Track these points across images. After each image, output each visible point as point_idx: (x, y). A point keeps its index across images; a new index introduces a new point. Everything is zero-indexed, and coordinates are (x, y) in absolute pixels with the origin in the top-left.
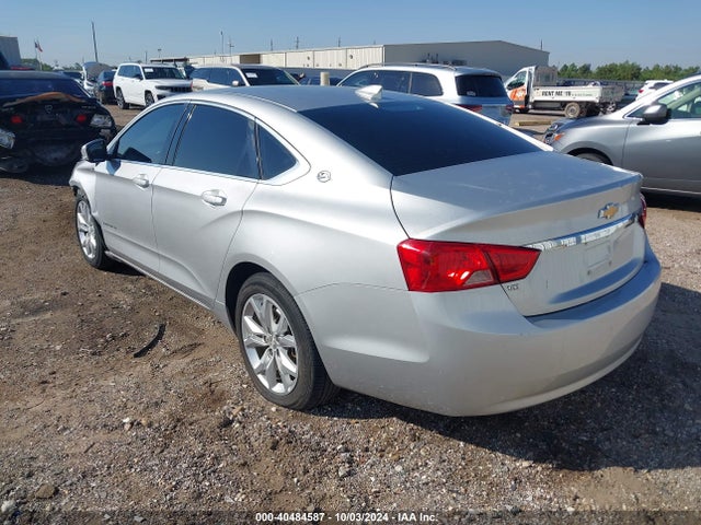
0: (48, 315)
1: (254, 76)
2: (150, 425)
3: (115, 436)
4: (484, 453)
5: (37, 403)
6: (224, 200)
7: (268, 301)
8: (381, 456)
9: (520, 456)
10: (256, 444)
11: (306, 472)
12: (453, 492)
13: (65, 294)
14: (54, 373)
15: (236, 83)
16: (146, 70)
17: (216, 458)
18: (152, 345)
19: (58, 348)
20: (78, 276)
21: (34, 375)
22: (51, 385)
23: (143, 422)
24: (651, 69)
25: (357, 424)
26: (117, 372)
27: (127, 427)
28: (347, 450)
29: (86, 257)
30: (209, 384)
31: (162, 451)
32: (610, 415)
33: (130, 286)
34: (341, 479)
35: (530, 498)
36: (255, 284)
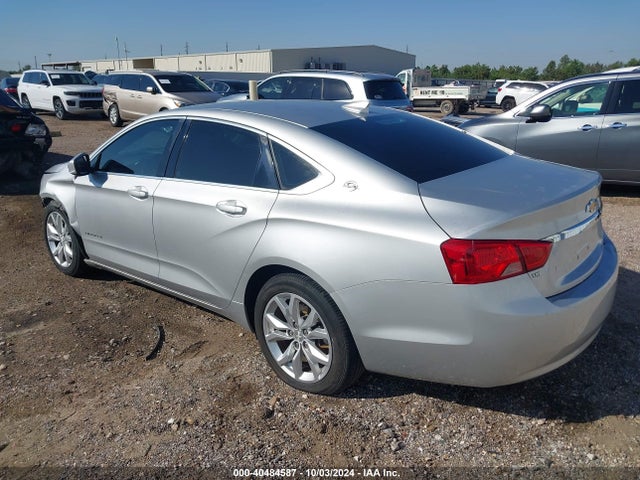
0: (41, 326)
1: (167, 82)
2: (197, 423)
3: (167, 436)
4: (501, 416)
5: (70, 414)
6: (245, 209)
7: (296, 299)
8: (418, 428)
9: (532, 415)
10: (304, 430)
11: (363, 450)
12: (492, 453)
13: (49, 304)
14: (73, 382)
15: (150, 89)
16: (53, 77)
17: (275, 447)
18: (159, 347)
19: (66, 357)
20: (55, 285)
21: (53, 386)
22: (75, 395)
23: (189, 421)
24: (498, 69)
25: (384, 402)
26: (136, 376)
27: (174, 427)
28: (387, 427)
29: (58, 266)
30: (232, 378)
31: (221, 447)
32: (586, 373)
33: (112, 291)
34: (395, 452)
35: (555, 451)
36: (280, 284)
